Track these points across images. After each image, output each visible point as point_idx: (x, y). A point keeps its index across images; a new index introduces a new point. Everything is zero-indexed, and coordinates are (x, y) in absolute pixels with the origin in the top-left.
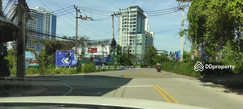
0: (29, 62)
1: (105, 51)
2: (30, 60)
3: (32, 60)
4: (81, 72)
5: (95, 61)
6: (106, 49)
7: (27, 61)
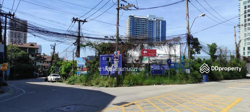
0: (81, 69)
1: (174, 54)
2: (81, 67)
3: (84, 67)
4: (122, 84)
5: (153, 68)
6: (175, 50)
7: (80, 68)
